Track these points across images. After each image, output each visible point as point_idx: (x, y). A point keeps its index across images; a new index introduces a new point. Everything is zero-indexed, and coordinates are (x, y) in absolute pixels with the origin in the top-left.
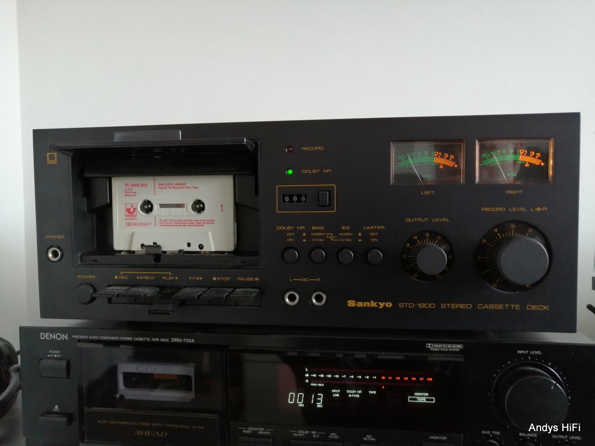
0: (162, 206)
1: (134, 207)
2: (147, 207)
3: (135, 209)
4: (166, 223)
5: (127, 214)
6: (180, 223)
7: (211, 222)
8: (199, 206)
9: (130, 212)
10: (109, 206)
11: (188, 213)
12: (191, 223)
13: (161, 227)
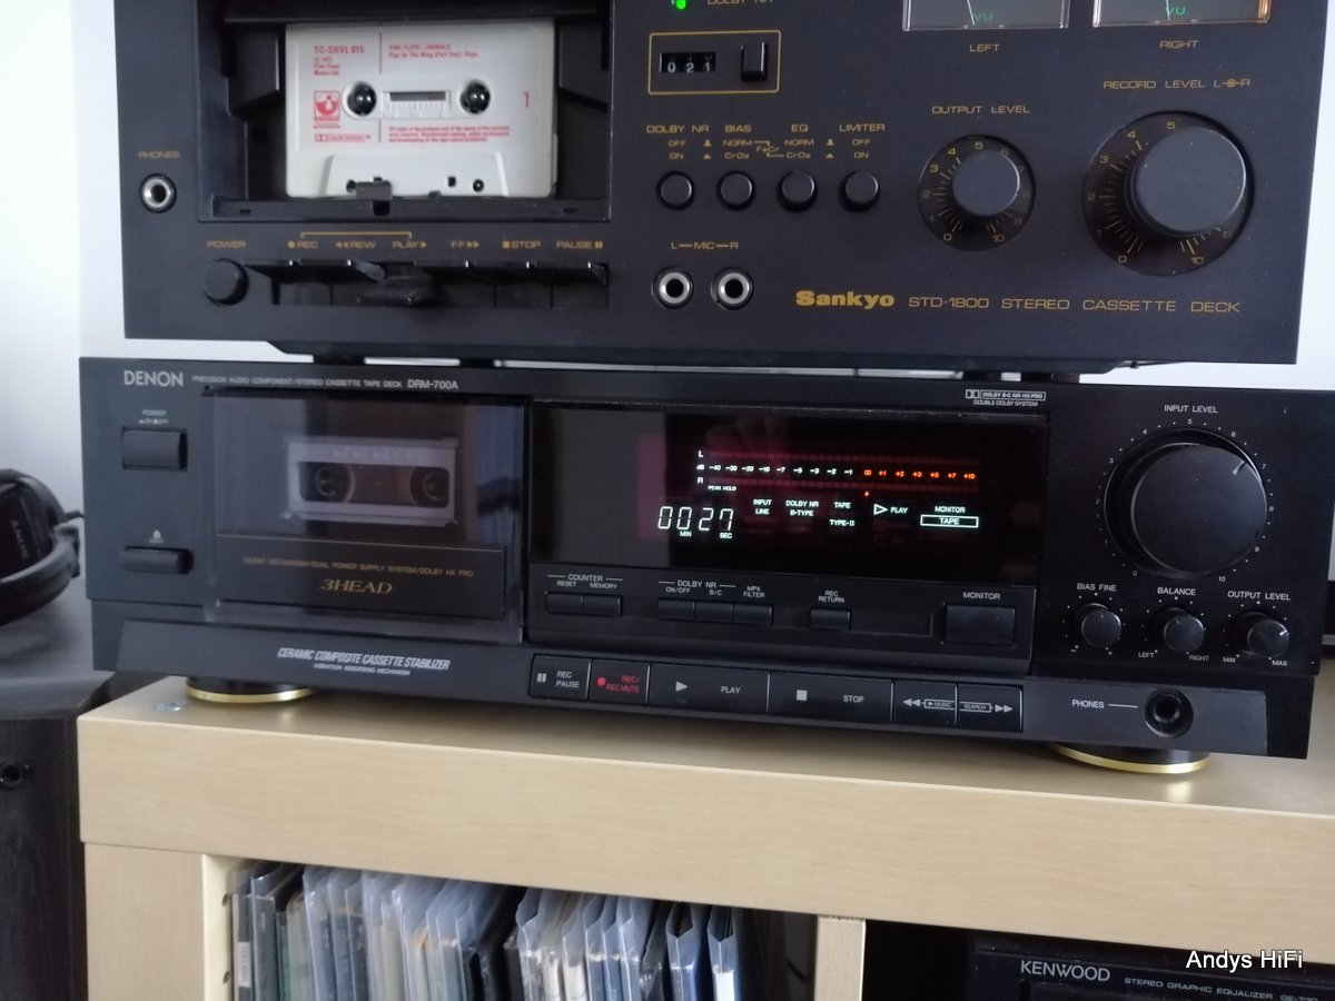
0: (396, 96)
1: (333, 99)
2: (363, 101)
3: (336, 105)
4: (402, 135)
5: (318, 114)
6: (432, 134)
7: (503, 131)
8: (476, 99)
9: (325, 111)
10: (277, 102)
11: (452, 111)
12: (458, 135)
13: (393, 143)
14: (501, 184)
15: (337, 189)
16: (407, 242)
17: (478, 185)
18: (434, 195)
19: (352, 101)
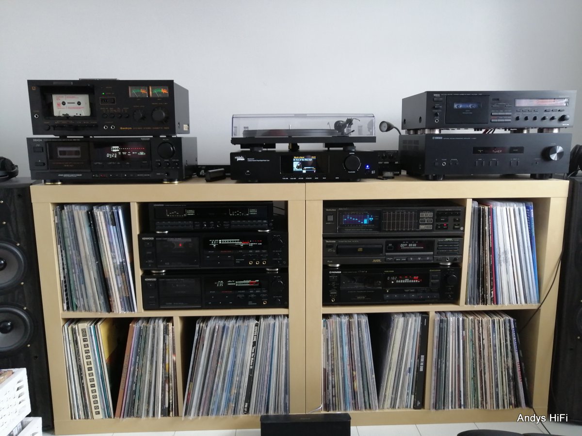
0: (68, 103)
1: (60, 103)
2: (64, 103)
4: (69, 108)
6: (74, 108)
7: (83, 108)
8: (79, 103)
9: (59, 105)
10: (52, 103)
11: (76, 105)
12: (77, 108)
14: (83, 114)
15: (61, 115)
16: (71, 122)
17: (80, 115)
18: (75, 116)
19: (62, 103)
